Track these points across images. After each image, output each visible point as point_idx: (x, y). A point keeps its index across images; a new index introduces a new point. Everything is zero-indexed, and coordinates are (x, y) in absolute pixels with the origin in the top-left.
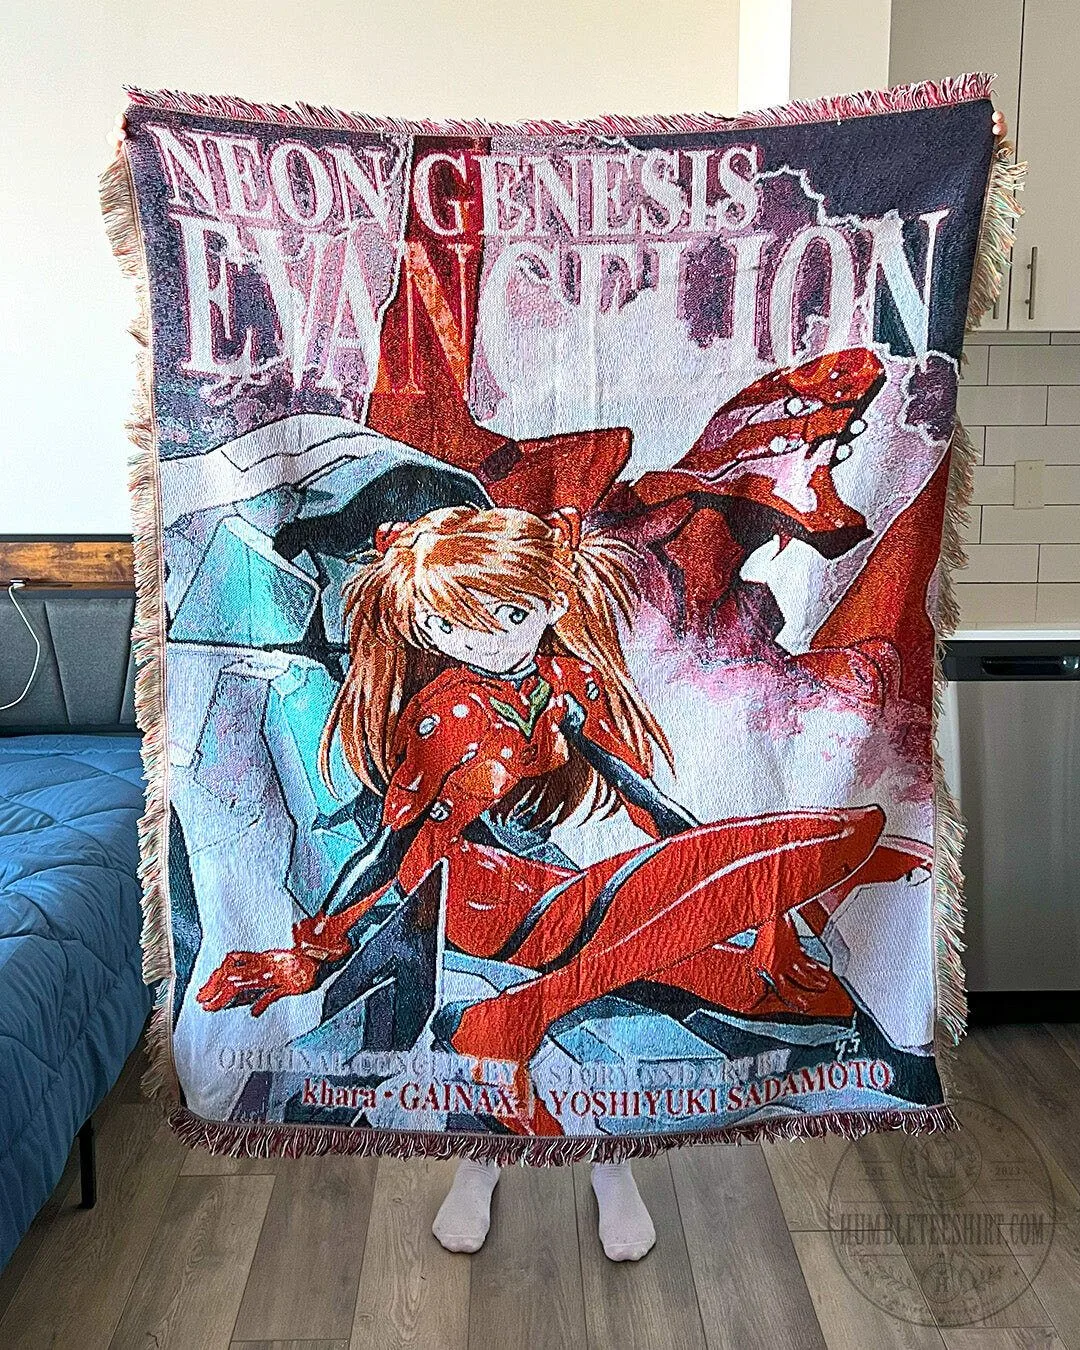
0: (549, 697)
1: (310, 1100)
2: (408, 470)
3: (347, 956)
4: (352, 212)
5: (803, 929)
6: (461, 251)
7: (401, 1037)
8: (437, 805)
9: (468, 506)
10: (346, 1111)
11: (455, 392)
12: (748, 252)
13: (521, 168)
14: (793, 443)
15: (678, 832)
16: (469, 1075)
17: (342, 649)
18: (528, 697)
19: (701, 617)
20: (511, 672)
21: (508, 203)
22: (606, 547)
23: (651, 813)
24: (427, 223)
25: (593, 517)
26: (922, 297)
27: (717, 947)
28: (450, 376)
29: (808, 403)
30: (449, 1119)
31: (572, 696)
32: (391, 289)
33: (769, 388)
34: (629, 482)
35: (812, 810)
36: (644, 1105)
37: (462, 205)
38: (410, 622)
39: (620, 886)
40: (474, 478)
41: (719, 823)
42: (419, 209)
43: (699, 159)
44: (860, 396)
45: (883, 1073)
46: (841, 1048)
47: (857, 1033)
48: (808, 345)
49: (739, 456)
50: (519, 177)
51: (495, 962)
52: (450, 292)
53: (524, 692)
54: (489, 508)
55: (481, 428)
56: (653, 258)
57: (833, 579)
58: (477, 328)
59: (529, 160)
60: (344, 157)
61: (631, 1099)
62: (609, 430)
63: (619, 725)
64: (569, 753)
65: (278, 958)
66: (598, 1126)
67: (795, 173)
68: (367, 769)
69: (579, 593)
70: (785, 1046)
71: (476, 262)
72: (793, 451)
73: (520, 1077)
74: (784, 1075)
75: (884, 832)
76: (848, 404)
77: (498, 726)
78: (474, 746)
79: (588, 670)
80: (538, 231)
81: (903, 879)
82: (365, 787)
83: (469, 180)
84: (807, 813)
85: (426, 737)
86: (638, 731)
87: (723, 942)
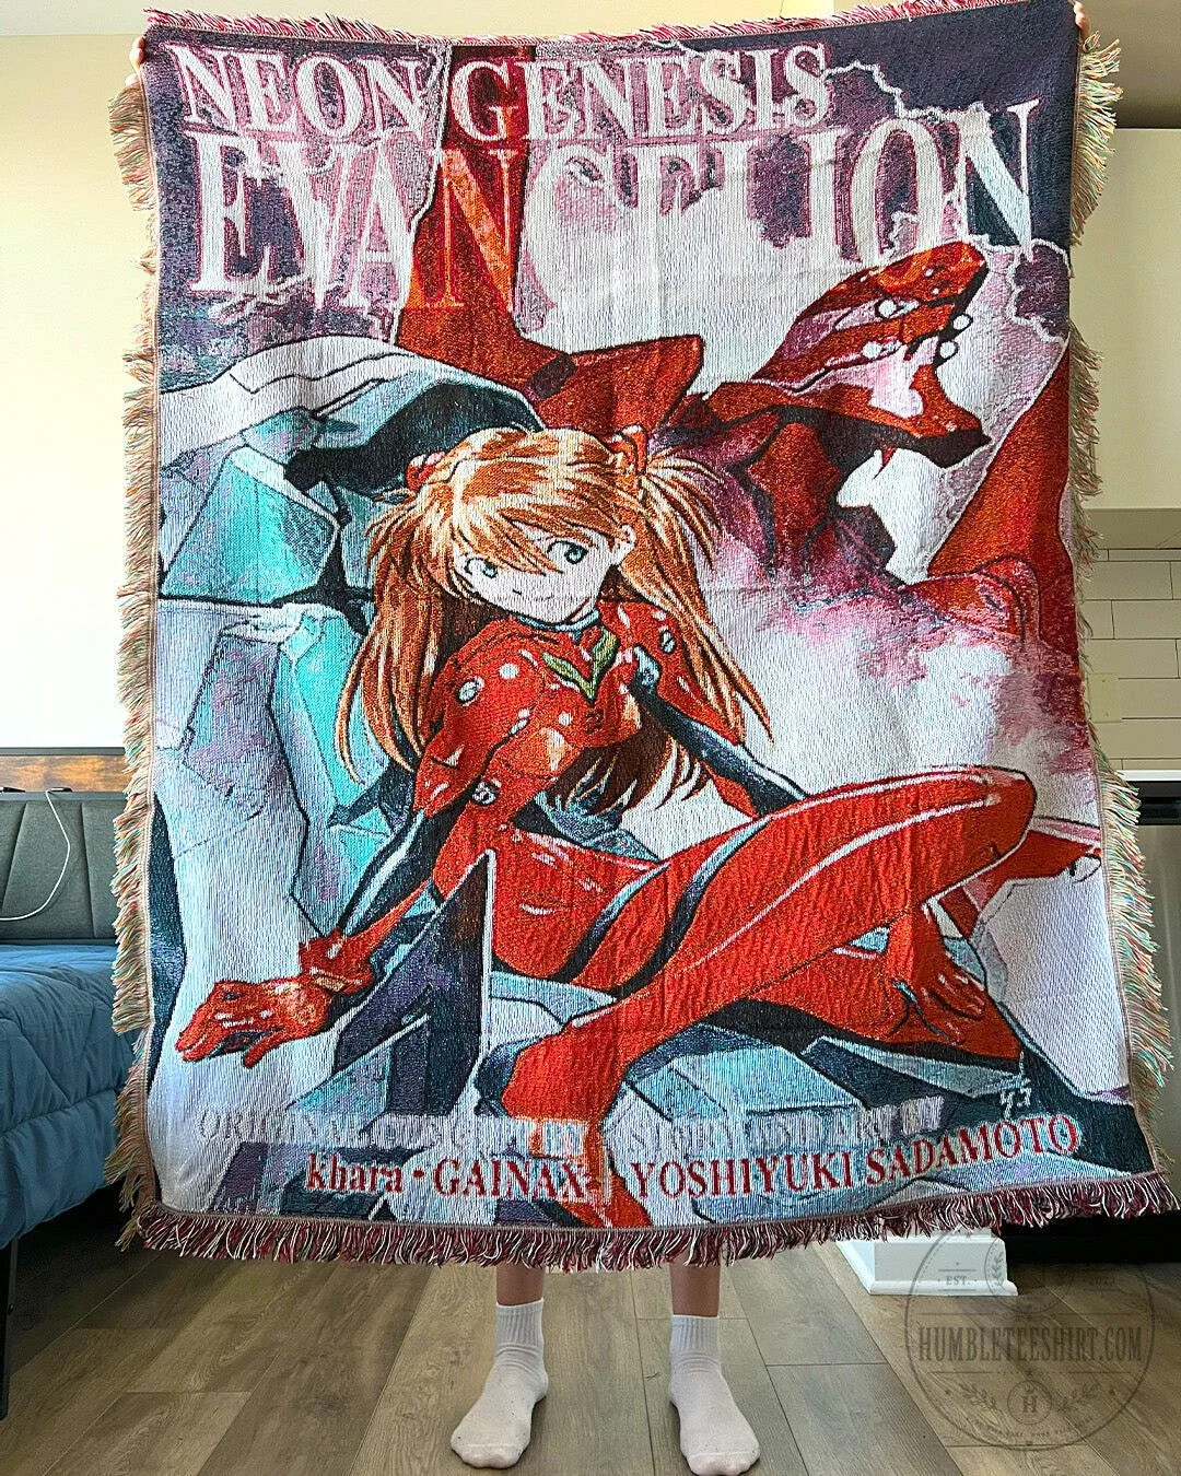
0: (615, 652)
1: (317, 1183)
2: (444, 390)
3: (367, 989)
4: (384, 122)
5: (948, 927)
6: (504, 156)
7: (437, 1099)
8: (481, 785)
9: (513, 427)
10: (362, 1198)
11: (498, 303)
12: (823, 147)
13: (568, 71)
14: (889, 346)
15: (781, 807)
16: (523, 1146)
17: (365, 595)
18: (589, 651)
19: (795, 549)
20: (568, 621)
21: (555, 106)
22: (678, 469)
23: (745, 786)
24: (467, 130)
25: (662, 434)
26: (1019, 186)
27: (839, 951)
28: (492, 287)
29: (902, 303)
30: (498, 1207)
31: (643, 649)
32: (426, 198)
33: (857, 289)
34: (703, 394)
35: (946, 770)
36: (756, 1177)
37: (504, 111)
38: (447, 569)
39: (711, 879)
40: (521, 397)
41: (831, 792)
42: (457, 117)
43: (763, 58)
44: (960, 291)
45: (1067, 1131)
46: (1007, 1100)
47: (1027, 1081)
48: (897, 243)
49: (828, 364)
50: (566, 80)
51: (554, 985)
52: (491, 198)
53: (585, 645)
54: (538, 429)
55: (527, 341)
56: (717, 157)
57: (950, 491)
58: (522, 234)
59: (577, 64)
60: (376, 69)
61: (738, 1167)
62: (676, 338)
63: (701, 683)
64: (642, 720)
65: (280, 989)
66: (697, 1212)
67: (869, 68)
68: (394, 738)
69: (648, 525)
70: (936, 1091)
71: (521, 168)
72: (889, 354)
73: (592, 1142)
74: (938, 1135)
75: (1036, 813)
76: (947, 300)
77: (554, 687)
78: (524, 713)
79: (661, 616)
80: (589, 134)
81: (1065, 873)
82: (392, 760)
83: (512, 86)
84: (940, 773)
85: (467, 704)
86: (725, 689)
87: (846, 944)
